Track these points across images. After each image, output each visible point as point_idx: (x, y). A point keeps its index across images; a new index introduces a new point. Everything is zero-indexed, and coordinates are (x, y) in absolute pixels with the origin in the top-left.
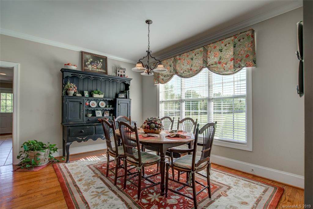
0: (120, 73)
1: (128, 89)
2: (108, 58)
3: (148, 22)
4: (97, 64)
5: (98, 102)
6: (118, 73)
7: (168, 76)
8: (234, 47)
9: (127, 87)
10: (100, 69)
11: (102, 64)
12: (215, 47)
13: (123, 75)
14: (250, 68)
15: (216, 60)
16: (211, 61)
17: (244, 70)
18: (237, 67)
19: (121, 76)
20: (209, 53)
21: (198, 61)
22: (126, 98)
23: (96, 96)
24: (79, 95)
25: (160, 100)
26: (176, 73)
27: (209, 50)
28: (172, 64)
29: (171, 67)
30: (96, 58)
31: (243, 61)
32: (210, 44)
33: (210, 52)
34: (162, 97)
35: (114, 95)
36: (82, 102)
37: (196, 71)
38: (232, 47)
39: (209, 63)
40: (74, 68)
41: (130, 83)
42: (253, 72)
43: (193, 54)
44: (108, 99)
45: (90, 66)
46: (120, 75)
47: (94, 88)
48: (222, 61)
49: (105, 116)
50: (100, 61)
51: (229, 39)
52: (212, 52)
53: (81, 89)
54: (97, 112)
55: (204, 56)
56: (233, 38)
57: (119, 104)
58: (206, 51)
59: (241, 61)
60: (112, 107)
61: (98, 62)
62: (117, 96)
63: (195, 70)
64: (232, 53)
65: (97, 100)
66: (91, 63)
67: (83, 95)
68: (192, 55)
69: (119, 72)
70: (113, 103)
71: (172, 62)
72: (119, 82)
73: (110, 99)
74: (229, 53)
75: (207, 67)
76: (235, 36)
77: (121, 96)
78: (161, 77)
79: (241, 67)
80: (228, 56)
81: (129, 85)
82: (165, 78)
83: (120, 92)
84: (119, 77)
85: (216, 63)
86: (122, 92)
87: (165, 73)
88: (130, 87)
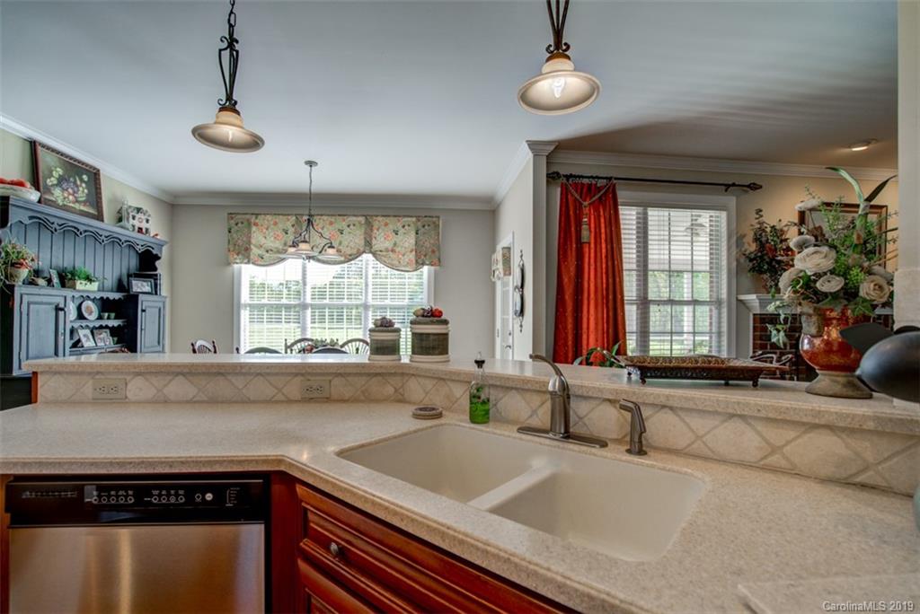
0: (137, 223)
3: (311, 164)
4: (76, 189)
5: (78, 303)
6: (131, 221)
8: (417, 234)
9: (150, 260)
10: (84, 203)
11: (87, 188)
12: (386, 225)
13: (144, 230)
14: (433, 268)
15: (388, 244)
16: (377, 244)
17: (425, 269)
18: (419, 263)
19: (139, 232)
20: (375, 231)
21: (354, 238)
22: (156, 294)
24: (42, 282)
25: (243, 301)
27: (376, 225)
28: (291, 230)
29: (287, 233)
30: (71, 167)
31: (427, 257)
32: (377, 216)
33: (378, 230)
35: (115, 284)
36: (62, 306)
37: (350, 255)
38: (413, 234)
39: (375, 248)
41: (161, 251)
42: (436, 274)
43: (345, 224)
44: (112, 297)
45: (57, 192)
46: (136, 229)
47: (68, 264)
48: (397, 249)
49: (100, 343)
50: (82, 180)
51: (409, 219)
52: (380, 231)
54: (81, 333)
55: (365, 233)
56: (414, 219)
57: (143, 311)
58: (369, 225)
59: (425, 256)
60: (116, 318)
61: (78, 182)
63: (349, 253)
64: (413, 241)
65: (86, 297)
66: (61, 180)
67: (51, 285)
68: (341, 223)
69: (134, 218)
70: (123, 306)
71: (289, 224)
72: (140, 249)
73: (116, 296)
74: (408, 240)
75: (371, 252)
76: (418, 218)
77: (139, 286)
78: (255, 251)
79: (423, 264)
80: (407, 245)
81: (159, 258)
82: (267, 255)
83: (129, 276)
84: (140, 236)
85: (387, 250)
86: (138, 276)
87: (271, 243)
88: (158, 263)
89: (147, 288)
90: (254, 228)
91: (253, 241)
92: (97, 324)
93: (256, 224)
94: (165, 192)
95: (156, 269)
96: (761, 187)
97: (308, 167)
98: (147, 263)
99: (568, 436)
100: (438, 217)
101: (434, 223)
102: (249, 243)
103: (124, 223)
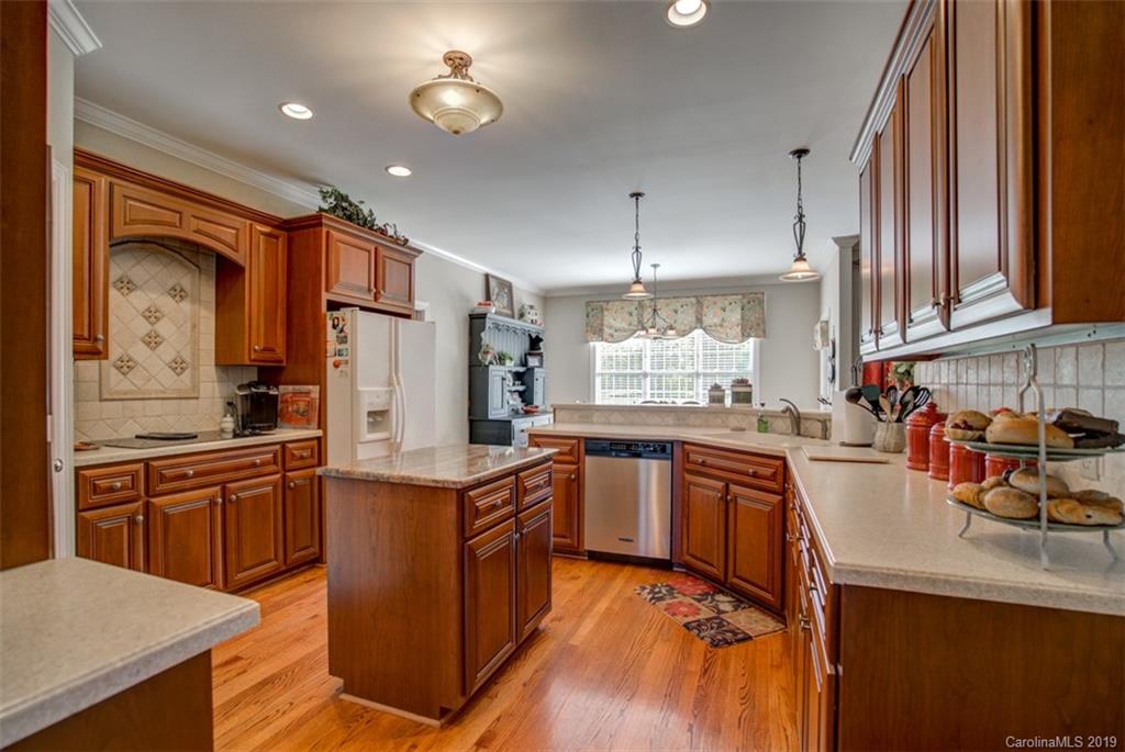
2: (514, 284)
3: (655, 266)
4: (503, 299)
7: (624, 331)
8: (743, 309)
10: (507, 307)
11: (507, 297)
12: (715, 303)
13: (534, 322)
14: (758, 339)
15: (717, 321)
16: (707, 321)
17: (751, 340)
18: (745, 335)
19: (532, 323)
20: (705, 309)
21: (687, 316)
22: (543, 365)
24: (495, 362)
25: (597, 371)
27: (706, 303)
29: (631, 315)
30: (501, 285)
31: (753, 330)
32: (707, 296)
33: (707, 308)
34: (599, 367)
36: (505, 376)
37: (684, 331)
38: (739, 310)
39: (705, 324)
41: (543, 336)
42: (761, 344)
43: (679, 305)
45: (497, 303)
48: (725, 324)
50: (506, 293)
51: (734, 297)
52: (710, 309)
55: (697, 311)
56: (740, 297)
57: (536, 379)
58: (700, 305)
59: (751, 329)
60: (521, 385)
61: (504, 294)
63: (684, 329)
64: (739, 317)
66: (498, 295)
68: (676, 304)
69: (529, 313)
71: (633, 308)
72: (534, 336)
73: (522, 369)
74: (735, 316)
75: (701, 328)
76: (743, 295)
77: (533, 362)
78: (607, 331)
79: (749, 336)
80: (734, 319)
81: (541, 340)
82: (615, 334)
83: (526, 355)
84: (533, 326)
85: (715, 325)
86: (530, 354)
87: (618, 324)
88: (541, 344)
89: (537, 364)
90: (606, 313)
91: (605, 323)
92: (514, 388)
93: (607, 310)
94: (542, 290)
95: (540, 349)
97: (653, 269)
98: (535, 343)
99: (799, 434)
100: (763, 293)
101: (758, 298)
102: (602, 325)
103: (524, 318)
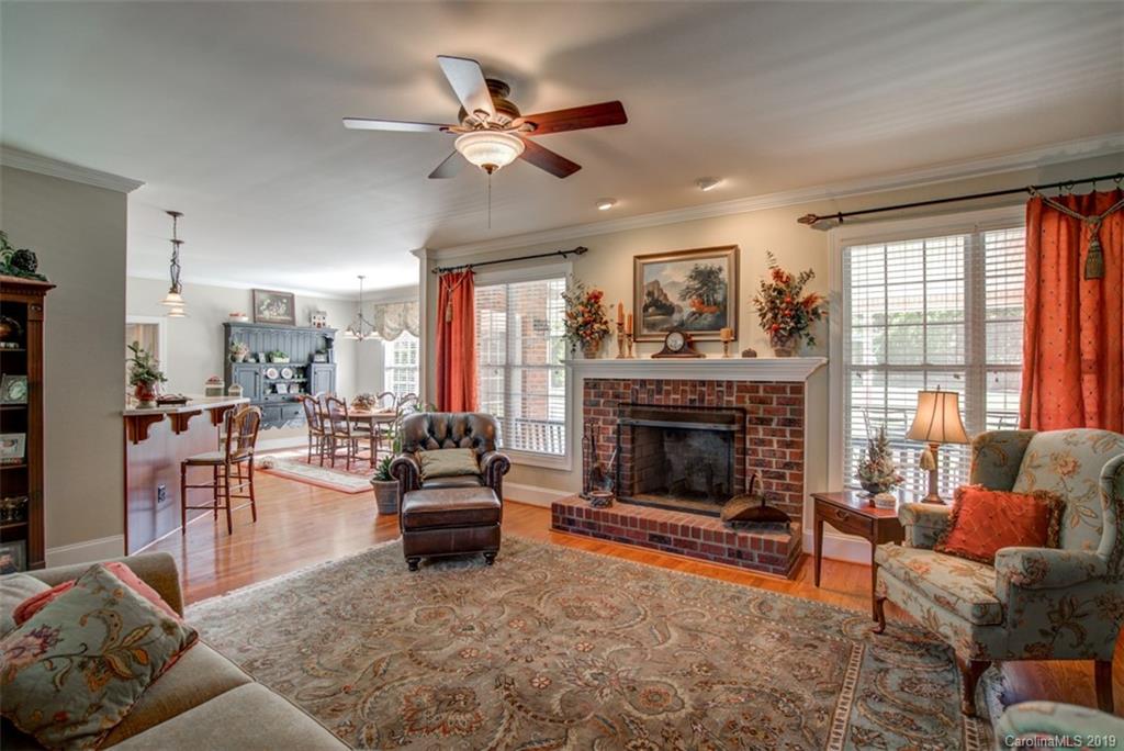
0: (317, 321)
1: (331, 347)
2: (296, 295)
3: (360, 277)
4: (278, 308)
5: (280, 370)
6: (313, 320)
7: (397, 330)
9: (328, 342)
10: (284, 315)
11: (286, 307)
19: (318, 326)
22: (328, 362)
23: (277, 360)
24: (253, 360)
25: (387, 364)
26: (407, 328)
29: (400, 317)
30: (276, 297)
34: (389, 360)
35: (307, 357)
36: (257, 371)
40: (245, 320)
41: (334, 336)
44: (297, 365)
47: (273, 348)
49: (292, 392)
50: (282, 303)
53: (254, 351)
54: (278, 386)
60: (303, 378)
61: (280, 304)
62: (311, 359)
65: (279, 367)
66: (268, 307)
67: (258, 361)
70: (305, 371)
73: (304, 364)
77: (318, 358)
78: (387, 330)
81: (333, 340)
82: (391, 333)
83: (314, 352)
86: (320, 352)
87: (392, 325)
88: (333, 343)
89: (322, 359)
90: (386, 315)
91: (385, 323)
93: (386, 312)
94: (346, 296)
96: (586, 250)
98: (327, 344)
102: (383, 325)
